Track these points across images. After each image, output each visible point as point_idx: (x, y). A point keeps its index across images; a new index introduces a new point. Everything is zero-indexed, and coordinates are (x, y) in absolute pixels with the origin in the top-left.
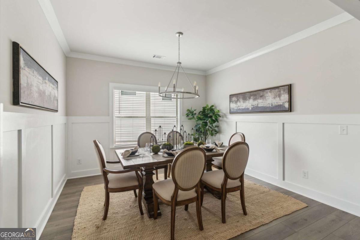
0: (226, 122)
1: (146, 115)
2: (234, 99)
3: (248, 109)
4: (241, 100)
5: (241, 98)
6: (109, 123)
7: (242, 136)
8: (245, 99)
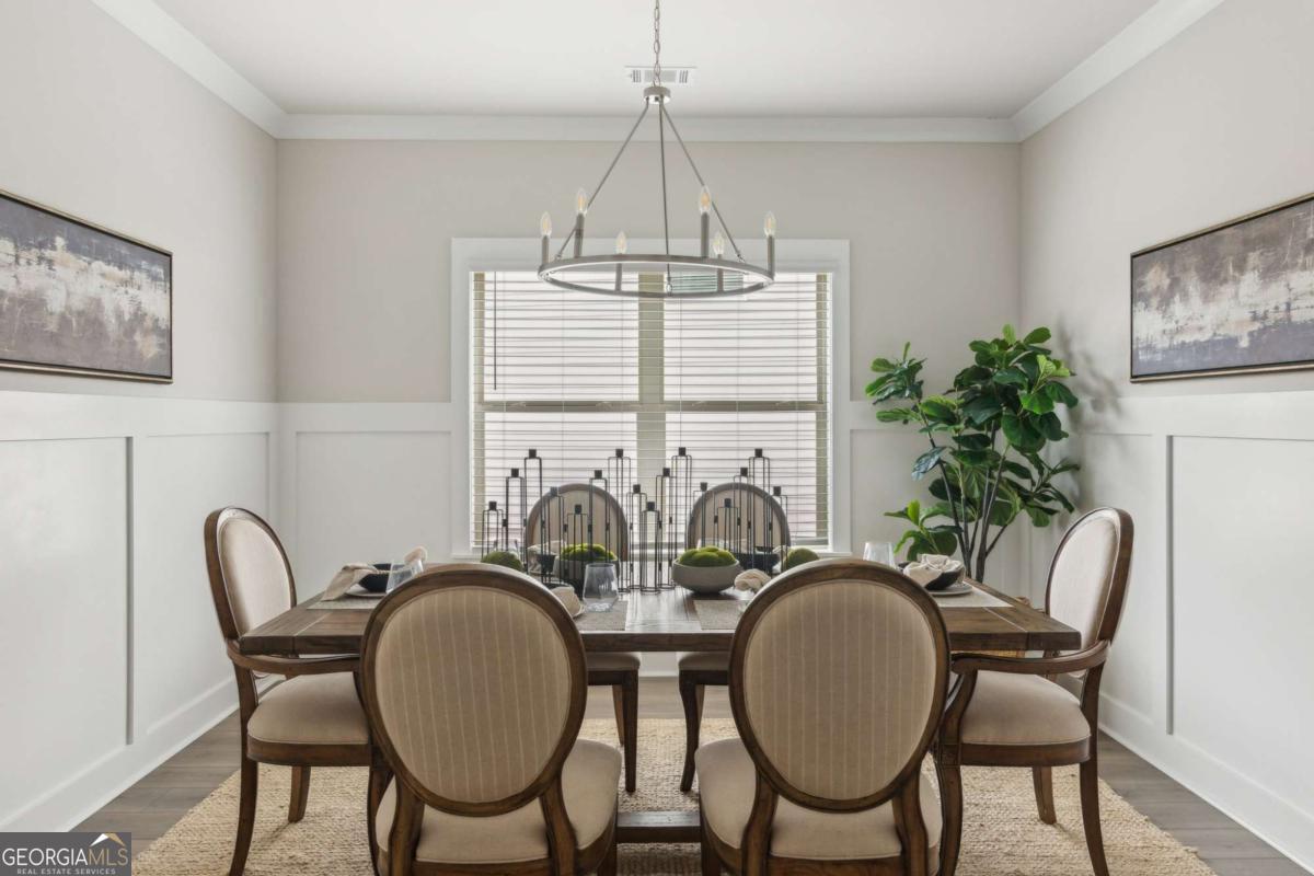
0: (1119, 437)
1: (641, 394)
2: (1155, 277)
3: (1231, 342)
4: (1193, 284)
5: (1193, 273)
6: (449, 433)
7: (1115, 537)
8: (1216, 276)
